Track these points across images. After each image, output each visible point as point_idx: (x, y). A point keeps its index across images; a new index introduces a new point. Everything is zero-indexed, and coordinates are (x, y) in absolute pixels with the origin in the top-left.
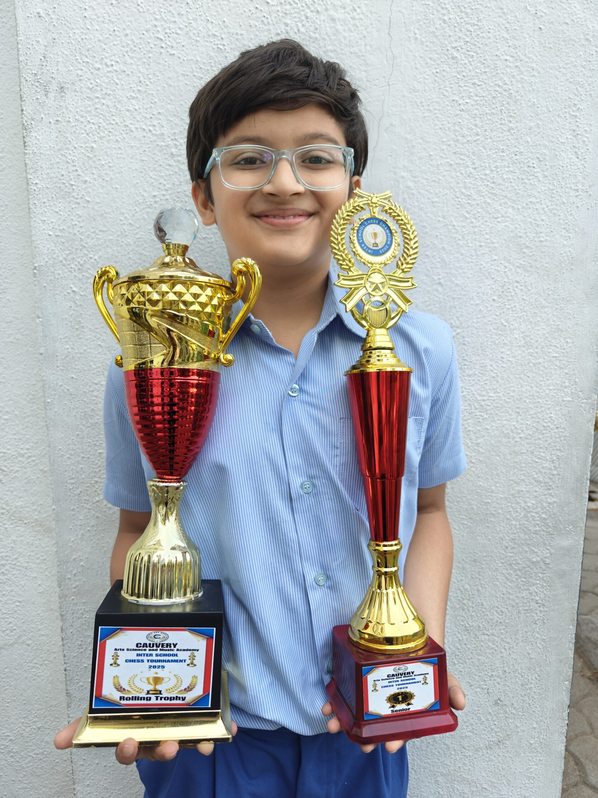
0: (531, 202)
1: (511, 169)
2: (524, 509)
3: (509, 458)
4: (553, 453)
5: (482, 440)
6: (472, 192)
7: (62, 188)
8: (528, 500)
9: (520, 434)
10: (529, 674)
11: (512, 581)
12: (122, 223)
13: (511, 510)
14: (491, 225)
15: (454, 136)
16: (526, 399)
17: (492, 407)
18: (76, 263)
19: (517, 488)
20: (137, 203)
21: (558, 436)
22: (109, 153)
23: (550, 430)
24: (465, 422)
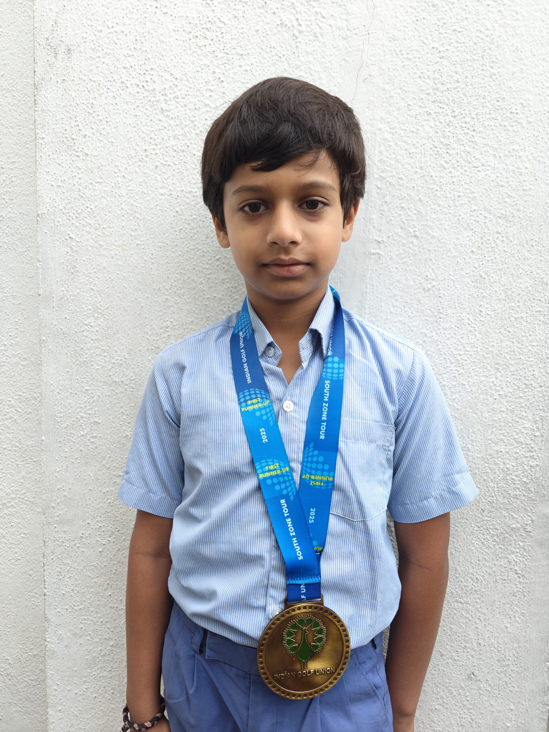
0: (514, 149)
1: (493, 116)
2: (504, 471)
3: (487, 416)
4: (536, 413)
5: (457, 395)
6: (452, 141)
7: (65, 142)
8: (508, 462)
9: (499, 391)
10: (506, 650)
11: (489, 547)
12: (116, 175)
13: (489, 471)
14: (471, 175)
15: (434, 84)
16: (506, 355)
17: (469, 361)
18: (74, 212)
19: (495, 449)
20: (130, 156)
21: (541, 395)
22: (106, 110)
23: (533, 389)
24: (440, 377)
